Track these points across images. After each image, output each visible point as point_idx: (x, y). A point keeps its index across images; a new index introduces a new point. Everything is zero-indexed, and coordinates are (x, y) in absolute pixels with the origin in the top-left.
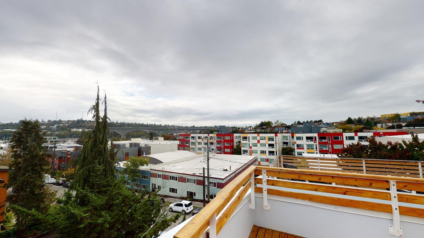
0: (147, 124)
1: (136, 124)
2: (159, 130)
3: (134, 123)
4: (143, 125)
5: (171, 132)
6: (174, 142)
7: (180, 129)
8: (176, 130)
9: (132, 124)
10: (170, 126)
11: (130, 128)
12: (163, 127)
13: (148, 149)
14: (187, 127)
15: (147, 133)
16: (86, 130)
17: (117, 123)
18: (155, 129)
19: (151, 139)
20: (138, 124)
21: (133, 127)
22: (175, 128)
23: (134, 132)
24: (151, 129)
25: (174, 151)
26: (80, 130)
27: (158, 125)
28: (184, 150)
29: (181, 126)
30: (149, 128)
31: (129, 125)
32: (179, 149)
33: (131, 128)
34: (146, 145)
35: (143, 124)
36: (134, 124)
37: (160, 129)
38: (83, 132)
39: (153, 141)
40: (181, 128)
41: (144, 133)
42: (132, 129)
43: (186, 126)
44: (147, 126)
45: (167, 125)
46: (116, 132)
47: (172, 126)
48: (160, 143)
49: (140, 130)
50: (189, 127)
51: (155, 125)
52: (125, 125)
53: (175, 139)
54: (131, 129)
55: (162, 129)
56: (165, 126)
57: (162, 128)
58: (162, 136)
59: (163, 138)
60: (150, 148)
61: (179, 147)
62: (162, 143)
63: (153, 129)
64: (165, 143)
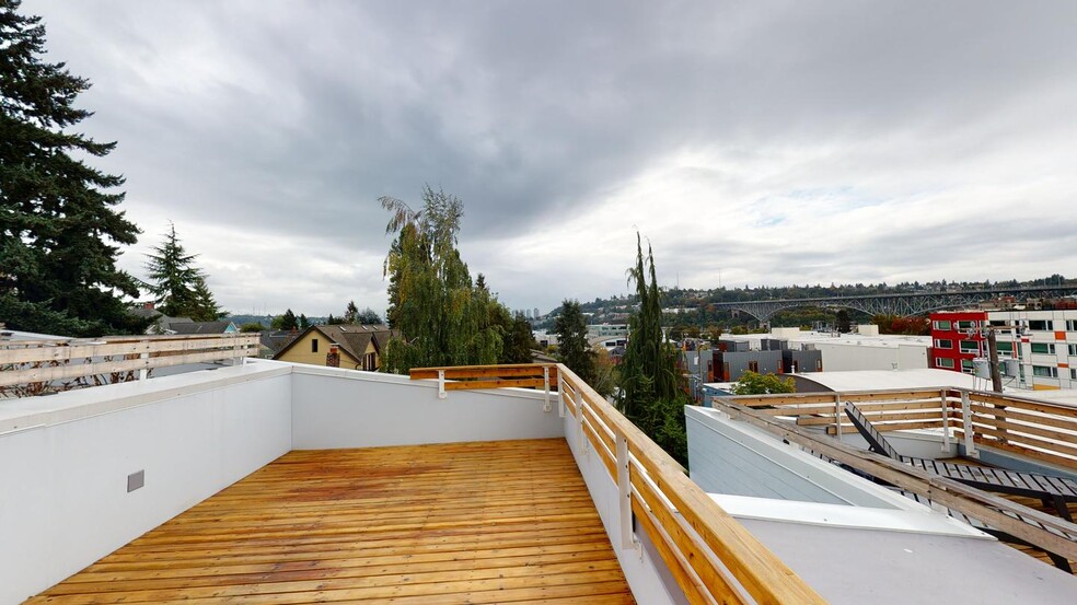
0: (833, 286)
1: (796, 288)
2: (875, 302)
3: (792, 286)
4: (817, 292)
5: (925, 306)
6: (919, 341)
8: (952, 298)
9: (785, 289)
10: (921, 288)
11: (781, 300)
12: (890, 290)
13: (813, 360)
14: (1014, 284)
15: (834, 313)
16: (687, 310)
17: (747, 289)
18: (859, 299)
19: (845, 329)
20: (803, 289)
21: (791, 296)
22: (949, 291)
23: (793, 310)
24: (844, 300)
25: (901, 370)
26: (676, 311)
27: (871, 286)
28: (957, 369)
29: (978, 283)
30: (838, 297)
31: (777, 293)
32: (932, 365)
33: (784, 300)
34: (805, 347)
35: (819, 287)
36: (791, 290)
37: (880, 299)
38: (681, 314)
40: (979, 290)
41: (823, 312)
42: (785, 302)
43: (1009, 279)
44: (831, 292)
45: (907, 284)
46: (746, 313)
47: (934, 285)
48: (859, 343)
49: (811, 304)
50: (1024, 284)
51: (860, 286)
52: (769, 295)
53: (926, 333)
54: (783, 303)
55: (886, 298)
56: (899, 288)
57: (885, 295)
58: (876, 321)
59: (875, 328)
60: (818, 354)
61: (934, 359)
62: (865, 343)
63: (853, 301)
64: (879, 344)
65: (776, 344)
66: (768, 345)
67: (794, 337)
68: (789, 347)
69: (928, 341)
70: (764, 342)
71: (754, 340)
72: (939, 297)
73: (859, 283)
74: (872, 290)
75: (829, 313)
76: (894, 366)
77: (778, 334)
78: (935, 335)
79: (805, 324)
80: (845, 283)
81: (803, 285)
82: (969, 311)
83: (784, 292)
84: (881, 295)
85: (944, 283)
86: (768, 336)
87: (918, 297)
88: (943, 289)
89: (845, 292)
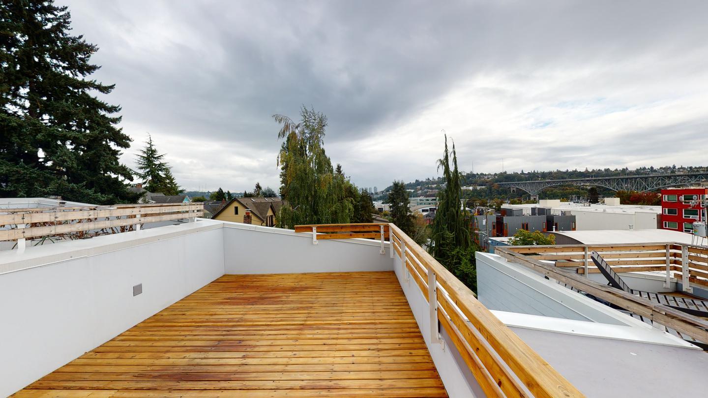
0: (587, 170)
1: (559, 172)
2: (619, 181)
3: (555, 171)
4: (575, 174)
7: (691, 176)
8: (679, 179)
9: (550, 173)
10: (655, 171)
11: (547, 181)
12: (631, 173)
13: (570, 222)
15: (587, 189)
16: (478, 188)
17: (523, 173)
18: (606, 180)
19: (594, 201)
20: (564, 173)
21: (555, 178)
22: (677, 173)
23: (556, 187)
24: (595, 180)
25: (636, 229)
26: (471, 188)
27: (616, 170)
29: (701, 167)
30: (590, 178)
31: (544, 175)
32: (660, 226)
33: (549, 180)
34: (563, 213)
35: (576, 171)
36: (556, 173)
37: (622, 179)
38: (475, 190)
39: (590, 206)
40: (702, 172)
41: (579, 189)
42: (550, 182)
44: (585, 175)
45: (645, 168)
46: (521, 190)
47: (666, 169)
48: (604, 211)
49: (570, 183)
51: (607, 170)
52: (538, 177)
53: (658, 203)
55: (627, 179)
56: (638, 172)
57: (626, 177)
58: (618, 195)
59: (618, 200)
60: (572, 219)
61: (662, 222)
62: (608, 211)
63: (602, 181)
64: (620, 211)
65: (542, 211)
66: (537, 211)
67: (556, 206)
68: (552, 213)
69: (658, 210)
70: (533, 209)
71: (526, 208)
72: (669, 177)
73: (607, 167)
74: (617, 173)
75: (583, 189)
76: (631, 227)
77: (544, 204)
78: (664, 205)
79: (565, 197)
80: (596, 168)
81: (564, 170)
82: (692, 188)
83: (550, 175)
84: (624, 176)
85: (674, 167)
86: (537, 206)
87: (653, 177)
88: (673, 172)
89: (597, 174)
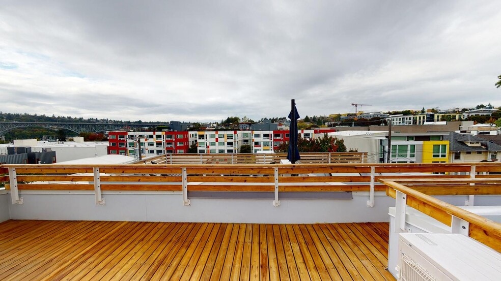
0: (53, 116)
1: (27, 115)
2: (78, 126)
3: (23, 114)
4: (43, 118)
5: (101, 129)
6: (102, 144)
7: (117, 125)
8: (111, 126)
10: (98, 121)
11: (14, 122)
12: (85, 121)
13: (50, 156)
14: (129, 122)
15: (54, 131)
18: (69, 125)
19: (63, 139)
20: (33, 116)
21: (22, 120)
22: (109, 123)
23: (25, 129)
24: (61, 124)
25: (99, 156)
27: (76, 118)
28: (118, 154)
29: (118, 121)
30: (57, 123)
31: (10, 117)
32: (109, 153)
33: (17, 122)
34: (44, 150)
35: (44, 116)
36: (23, 116)
37: (80, 125)
39: (63, 143)
41: (47, 130)
42: (18, 124)
44: (53, 119)
45: (93, 119)
47: (104, 120)
48: (75, 146)
49: (39, 126)
50: (132, 122)
51: (69, 118)
52: (3, 118)
53: (105, 140)
54: (15, 124)
55: (84, 125)
56: (89, 121)
57: (83, 123)
58: (81, 135)
59: (82, 138)
60: (53, 154)
61: (110, 151)
62: (78, 145)
63: (67, 125)
64: (85, 146)
66: (14, 150)
67: (36, 145)
69: (107, 144)
70: (10, 150)
72: (106, 125)
73: (69, 116)
74: (76, 120)
75: (51, 131)
76: (96, 155)
77: (18, 143)
78: (110, 141)
81: (33, 114)
82: (117, 131)
83: (17, 116)
84: (80, 123)
85: (107, 120)
86: (11, 145)
87: (98, 125)
88: (107, 122)
89: (61, 120)
